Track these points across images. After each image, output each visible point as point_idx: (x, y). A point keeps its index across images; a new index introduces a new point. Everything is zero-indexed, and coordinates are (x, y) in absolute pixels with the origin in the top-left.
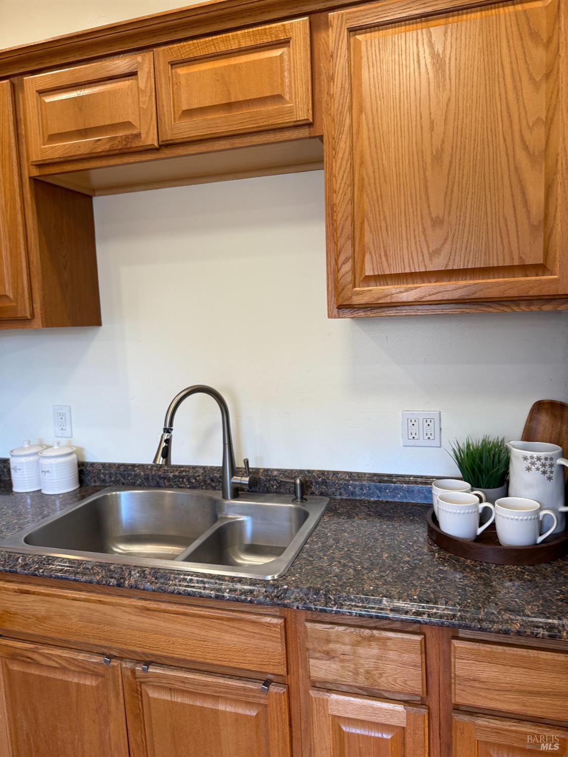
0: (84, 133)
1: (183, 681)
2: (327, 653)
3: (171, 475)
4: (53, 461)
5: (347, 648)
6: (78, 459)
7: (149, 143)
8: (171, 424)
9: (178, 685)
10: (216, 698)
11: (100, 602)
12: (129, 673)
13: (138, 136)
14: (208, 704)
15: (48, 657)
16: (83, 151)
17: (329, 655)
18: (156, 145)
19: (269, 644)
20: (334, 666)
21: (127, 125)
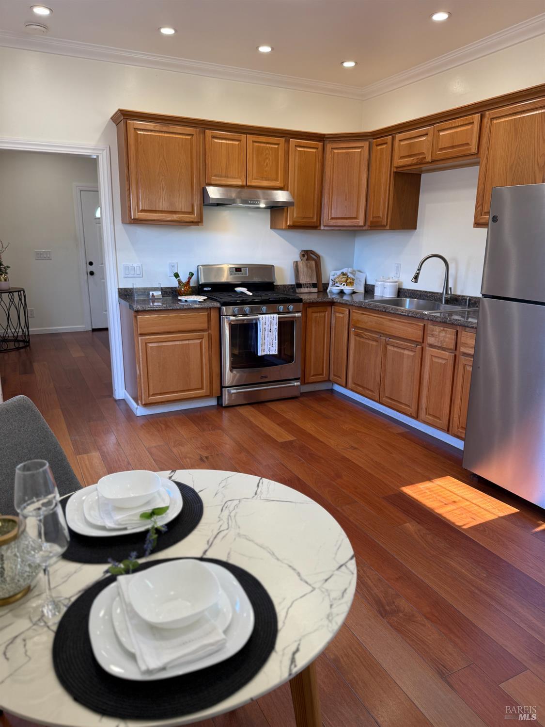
0: (410, 156)
1: (397, 343)
2: (432, 335)
3: (429, 295)
4: (389, 284)
5: (437, 333)
6: (399, 286)
7: (428, 160)
8: (420, 268)
9: (395, 345)
10: (404, 349)
11: (381, 318)
12: (384, 341)
13: (425, 158)
14: (402, 351)
15: (366, 335)
16: (409, 163)
17: (433, 335)
18: (430, 161)
19: (419, 332)
20: (433, 339)
21: (423, 153)
